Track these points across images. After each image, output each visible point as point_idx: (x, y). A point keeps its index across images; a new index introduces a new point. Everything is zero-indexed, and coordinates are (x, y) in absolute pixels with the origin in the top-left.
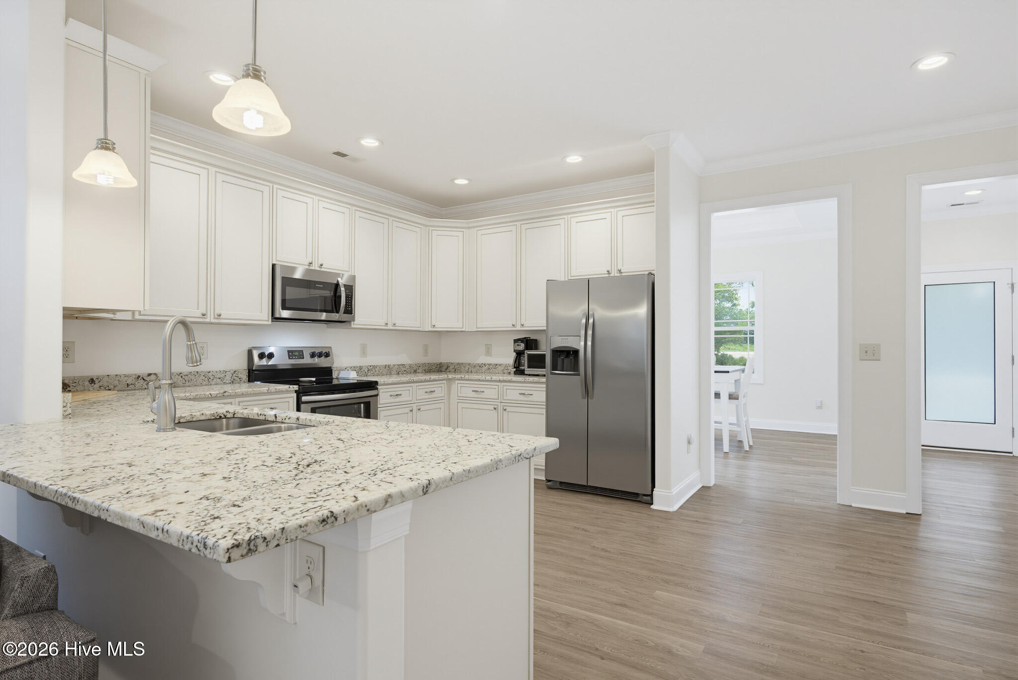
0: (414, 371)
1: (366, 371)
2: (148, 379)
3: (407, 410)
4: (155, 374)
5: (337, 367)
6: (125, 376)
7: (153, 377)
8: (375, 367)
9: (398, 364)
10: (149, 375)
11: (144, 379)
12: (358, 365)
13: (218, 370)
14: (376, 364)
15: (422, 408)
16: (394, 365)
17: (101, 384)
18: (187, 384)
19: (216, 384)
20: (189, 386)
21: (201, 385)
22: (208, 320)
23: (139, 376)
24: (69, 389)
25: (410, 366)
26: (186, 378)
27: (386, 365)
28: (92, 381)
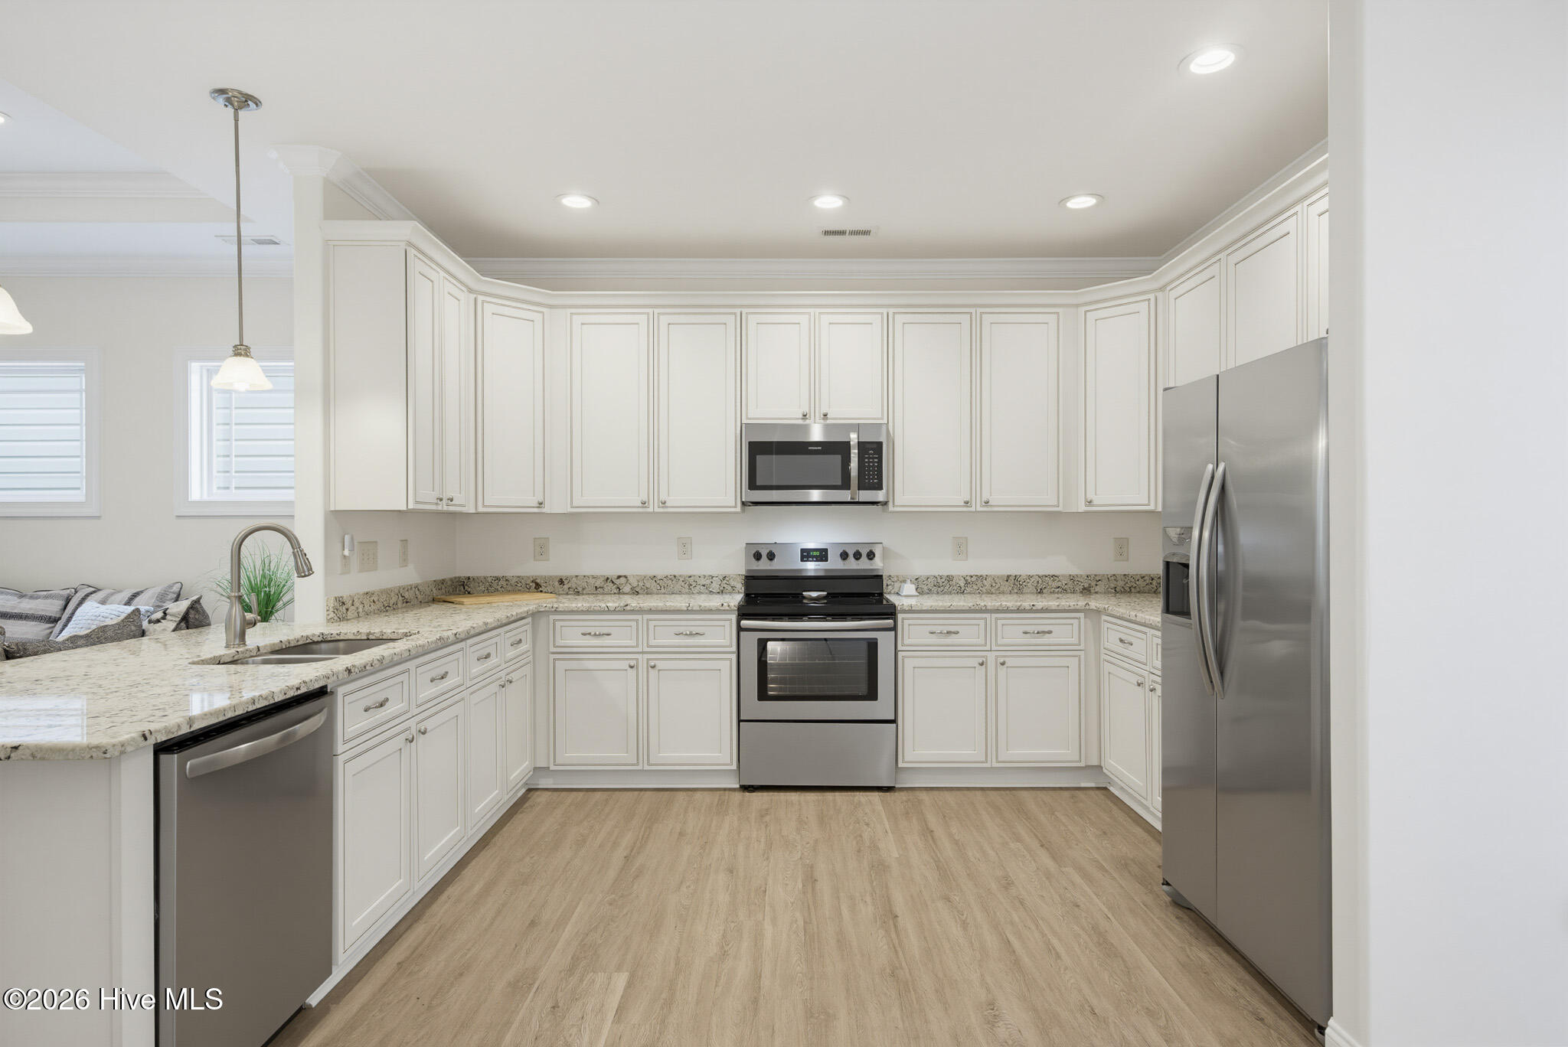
0: (1084, 589)
1: (962, 585)
2: (617, 582)
3: (975, 662)
4: (626, 577)
5: (897, 577)
6: (594, 577)
7: (623, 580)
8: (980, 577)
9: (1041, 574)
10: (619, 577)
11: (613, 582)
12: (945, 574)
13: (702, 573)
14: (984, 573)
15: (1010, 662)
16: (1030, 577)
17: (569, 585)
18: (663, 591)
19: (700, 593)
20: (664, 594)
21: (680, 593)
22: (650, 510)
23: (608, 579)
24: (541, 589)
25: (1072, 578)
26: (661, 582)
27: (1008, 576)
28: (561, 582)
